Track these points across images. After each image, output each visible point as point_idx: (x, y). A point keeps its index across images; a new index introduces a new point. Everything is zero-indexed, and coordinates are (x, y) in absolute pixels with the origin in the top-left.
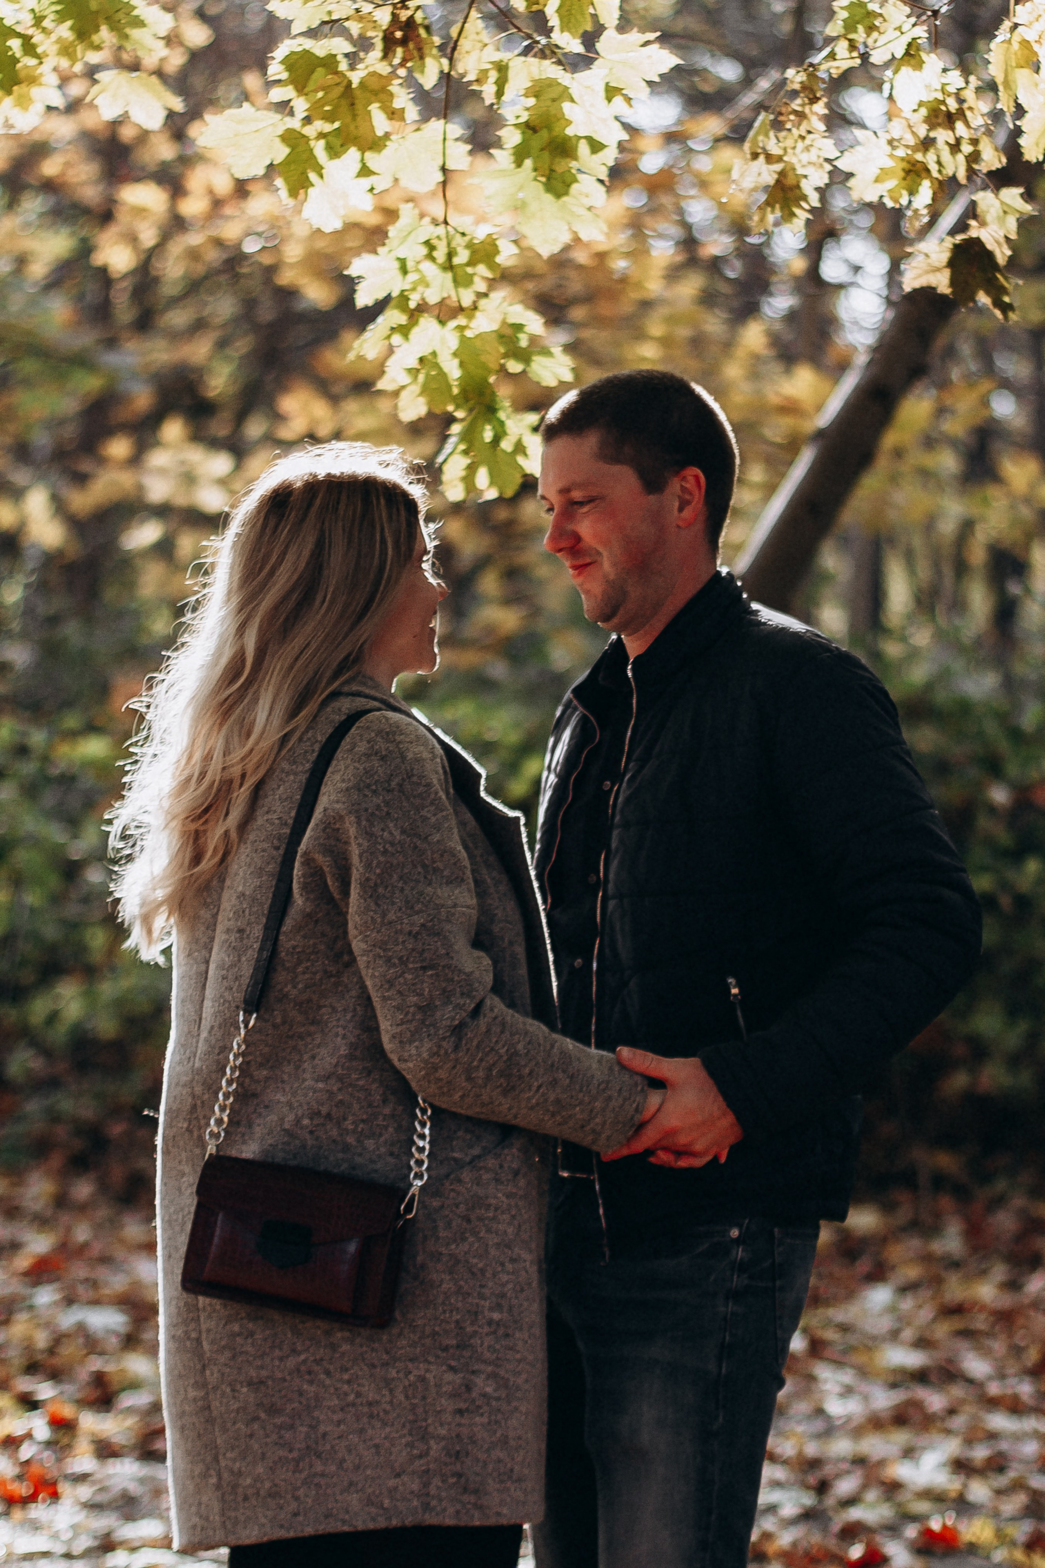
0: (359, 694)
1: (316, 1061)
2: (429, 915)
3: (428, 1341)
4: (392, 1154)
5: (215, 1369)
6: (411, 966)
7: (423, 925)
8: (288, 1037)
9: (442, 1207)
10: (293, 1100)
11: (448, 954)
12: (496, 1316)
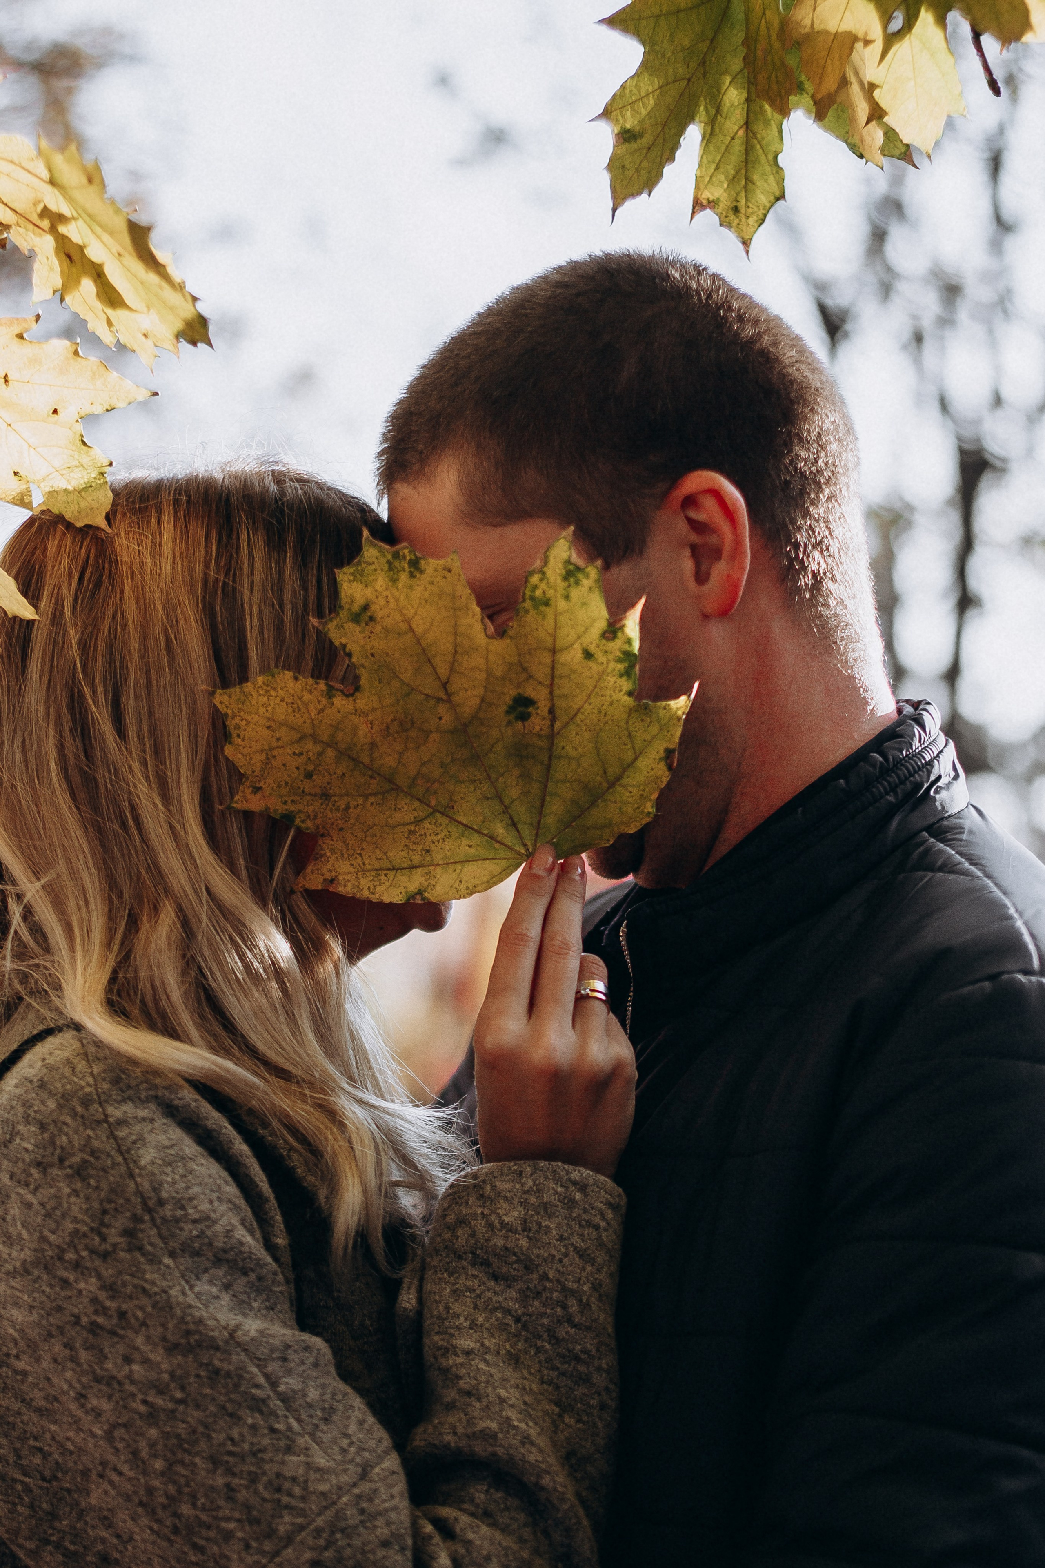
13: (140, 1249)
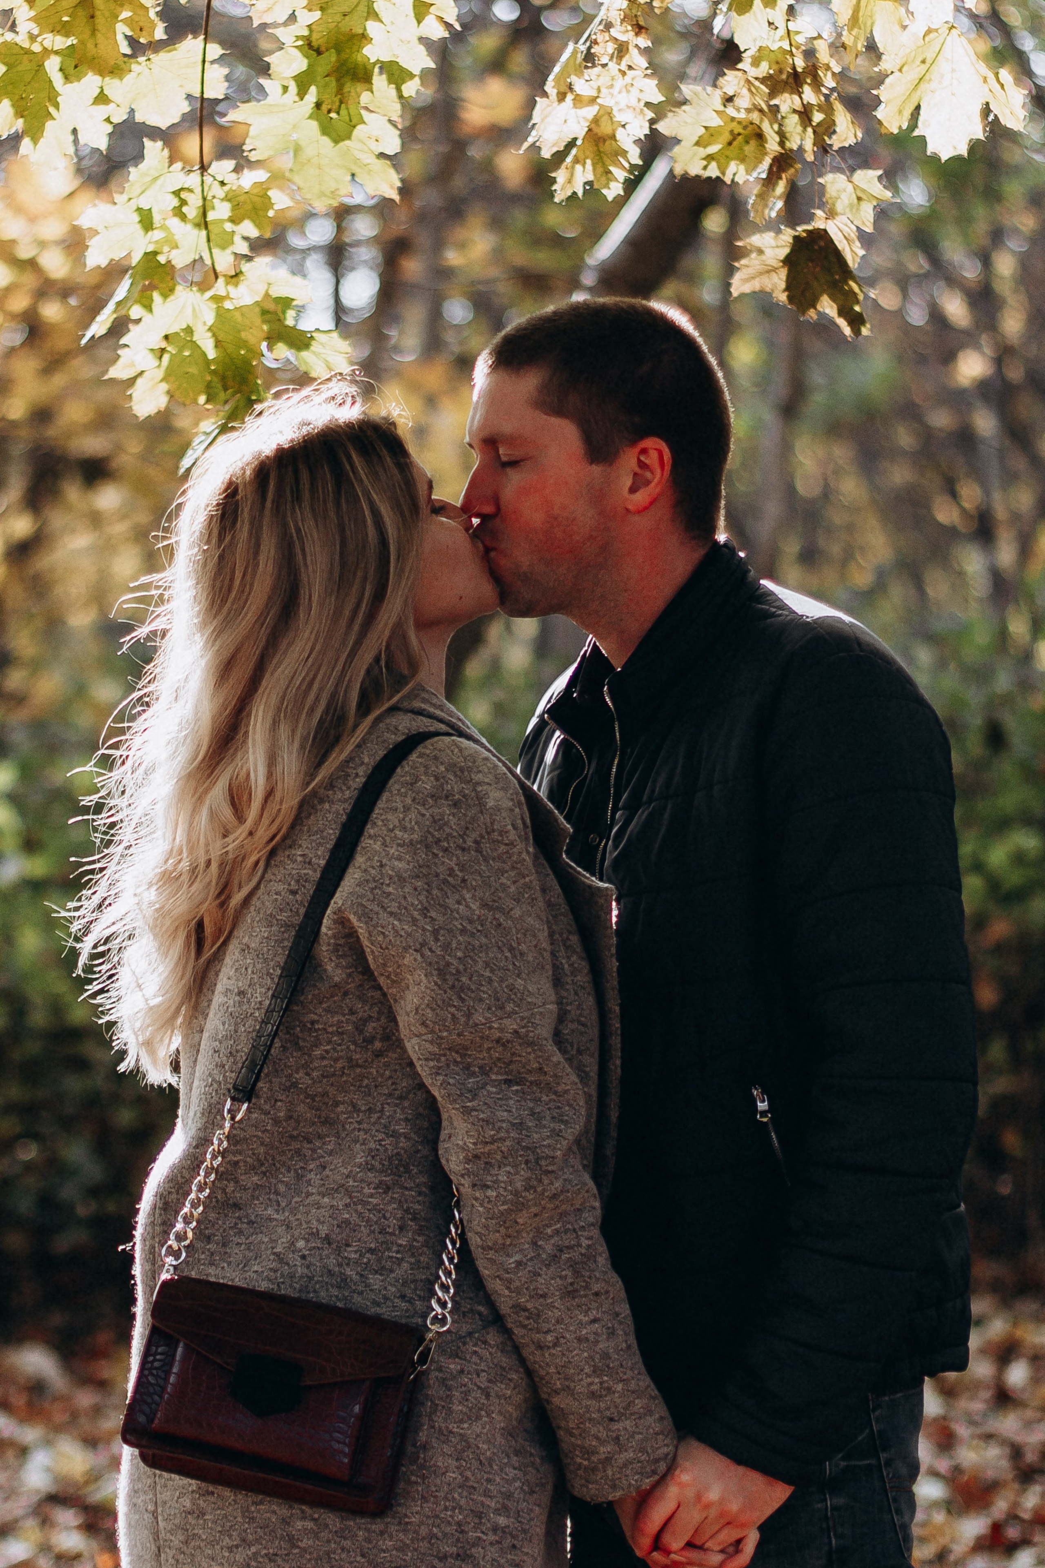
0: (420, 713)
1: (327, 1172)
2: (522, 1019)
3: (423, 1545)
4: (403, 1297)
5: (171, 1553)
6: (494, 1077)
7: (516, 1032)
8: (292, 1137)
9: (462, 1371)
10: (292, 1219)
11: (541, 1069)
12: (502, 1521)
13: (481, 852)
